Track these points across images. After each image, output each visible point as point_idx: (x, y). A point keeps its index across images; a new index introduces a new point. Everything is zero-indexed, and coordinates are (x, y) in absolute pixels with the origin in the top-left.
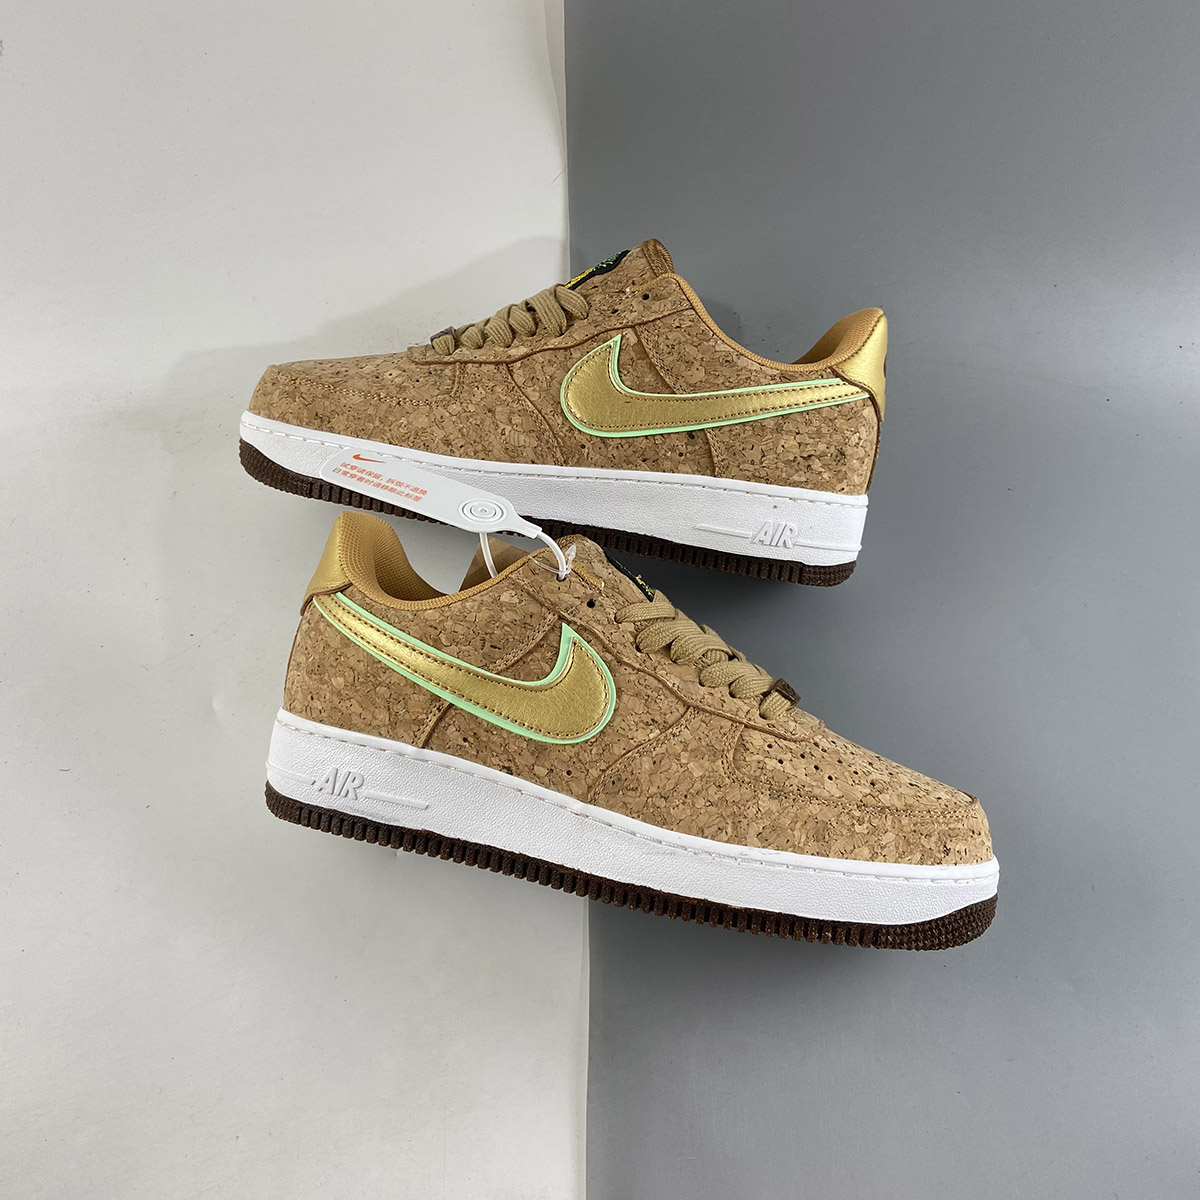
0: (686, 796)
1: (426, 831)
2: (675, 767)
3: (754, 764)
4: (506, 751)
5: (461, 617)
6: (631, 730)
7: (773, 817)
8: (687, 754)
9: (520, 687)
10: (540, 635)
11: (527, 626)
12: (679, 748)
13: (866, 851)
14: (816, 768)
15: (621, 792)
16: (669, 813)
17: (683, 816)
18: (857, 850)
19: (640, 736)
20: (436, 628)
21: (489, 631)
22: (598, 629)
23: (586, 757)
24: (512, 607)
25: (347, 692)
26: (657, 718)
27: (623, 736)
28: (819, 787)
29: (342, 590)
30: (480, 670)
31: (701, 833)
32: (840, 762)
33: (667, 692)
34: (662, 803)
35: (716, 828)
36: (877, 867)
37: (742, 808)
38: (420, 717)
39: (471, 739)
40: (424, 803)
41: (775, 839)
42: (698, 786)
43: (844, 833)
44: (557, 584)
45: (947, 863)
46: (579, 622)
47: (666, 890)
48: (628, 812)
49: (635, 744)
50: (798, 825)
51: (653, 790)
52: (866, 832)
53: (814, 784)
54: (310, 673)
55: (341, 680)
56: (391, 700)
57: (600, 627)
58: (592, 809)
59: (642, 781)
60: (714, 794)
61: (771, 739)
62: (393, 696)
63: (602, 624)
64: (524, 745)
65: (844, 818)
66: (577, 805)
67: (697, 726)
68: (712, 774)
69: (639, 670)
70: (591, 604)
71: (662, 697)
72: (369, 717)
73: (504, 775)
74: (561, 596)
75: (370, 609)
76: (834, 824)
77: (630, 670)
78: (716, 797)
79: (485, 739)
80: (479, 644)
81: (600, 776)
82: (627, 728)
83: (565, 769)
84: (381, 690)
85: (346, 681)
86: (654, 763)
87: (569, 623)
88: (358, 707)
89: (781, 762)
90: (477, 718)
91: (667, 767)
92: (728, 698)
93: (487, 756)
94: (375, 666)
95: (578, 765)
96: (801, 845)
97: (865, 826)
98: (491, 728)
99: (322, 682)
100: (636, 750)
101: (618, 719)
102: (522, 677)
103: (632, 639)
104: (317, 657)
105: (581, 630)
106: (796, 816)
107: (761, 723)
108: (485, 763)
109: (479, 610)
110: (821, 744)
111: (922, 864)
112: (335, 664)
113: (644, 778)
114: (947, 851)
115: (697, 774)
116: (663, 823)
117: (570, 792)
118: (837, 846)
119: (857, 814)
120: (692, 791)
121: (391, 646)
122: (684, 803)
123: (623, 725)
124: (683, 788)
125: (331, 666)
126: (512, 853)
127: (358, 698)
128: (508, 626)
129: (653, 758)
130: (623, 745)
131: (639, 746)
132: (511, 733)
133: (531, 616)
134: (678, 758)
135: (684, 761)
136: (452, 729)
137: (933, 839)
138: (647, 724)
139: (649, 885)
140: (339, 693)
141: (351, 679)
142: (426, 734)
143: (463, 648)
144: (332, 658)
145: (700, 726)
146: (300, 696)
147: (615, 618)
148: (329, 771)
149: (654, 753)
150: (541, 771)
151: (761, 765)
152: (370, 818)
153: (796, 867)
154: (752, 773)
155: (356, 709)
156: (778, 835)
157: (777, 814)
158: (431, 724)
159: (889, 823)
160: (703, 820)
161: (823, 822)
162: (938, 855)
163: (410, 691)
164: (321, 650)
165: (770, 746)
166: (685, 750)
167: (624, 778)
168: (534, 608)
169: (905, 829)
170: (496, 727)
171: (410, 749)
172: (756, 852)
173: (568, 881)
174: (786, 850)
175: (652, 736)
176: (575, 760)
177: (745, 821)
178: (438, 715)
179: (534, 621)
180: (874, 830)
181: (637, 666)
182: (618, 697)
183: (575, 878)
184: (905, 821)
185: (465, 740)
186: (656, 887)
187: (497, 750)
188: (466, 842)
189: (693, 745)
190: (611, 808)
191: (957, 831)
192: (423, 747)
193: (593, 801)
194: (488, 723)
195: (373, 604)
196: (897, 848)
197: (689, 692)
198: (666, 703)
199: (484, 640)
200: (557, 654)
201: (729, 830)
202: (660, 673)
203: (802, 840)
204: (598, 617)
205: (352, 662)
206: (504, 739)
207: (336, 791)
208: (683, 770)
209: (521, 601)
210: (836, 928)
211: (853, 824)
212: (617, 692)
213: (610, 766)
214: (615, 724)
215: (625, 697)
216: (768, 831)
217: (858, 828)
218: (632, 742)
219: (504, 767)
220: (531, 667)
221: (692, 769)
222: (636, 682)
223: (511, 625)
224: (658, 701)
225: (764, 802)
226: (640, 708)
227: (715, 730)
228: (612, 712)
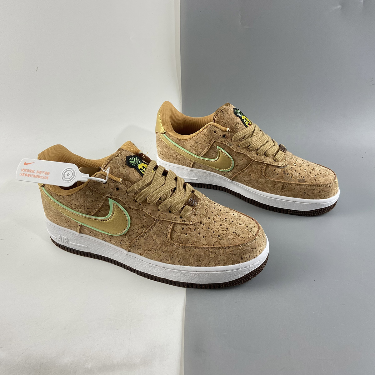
0: (156, 250)
2: (152, 241)
3: (177, 237)
4: (102, 236)
5: (76, 200)
6: (136, 230)
7: (183, 255)
9: (100, 220)
10: (102, 203)
11: (97, 201)
12: (152, 234)
13: (213, 263)
14: (199, 234)
15: (137, 249)
16: (151, 255)
17: (156, 256)
18: (210, 263)
19: (140, 231)
20: (70, 203)
24: (90, 196)
25: (55, 217)
26: (145, 225)
27: (134, 232)
28: (199, 242)
29: (43, 186)
30: (86, 215)
31: (161, 261)
32: (209, 229)
33: (147, 215)
34: (149, 252)
35: (166, 259)
36: (217, 268)
37: (173, 253)
38: (76, 226)
41: (184, 262)
42: (159, 247)
43: (206, 258)
45: (242, 262)
46: (114, 197)
49: (139, 234)
50: (192, 256)
51: (146, 248)
52: (214, 257)
57: (121, 197)
61: (183, 226)
64: (106, 235)
65: (207, 253)
66: (126, 252)
67: (158, 225)
68: (163, 242)
71: (146, 217)
72: (63, 224)
74: (105, 190)
76: (203, 255)
78: (165, 250)
79: (95, 233)
80: (84, 208)
81: (129, 245)
82: (135, 229)
83: (119, 242)
86: (145, 240)
87: (110, 198)
88: (59, 221)
89: (186, 234)
91: (149, 241)
92: (168, 214)
93: (97, 236)
95: (122, 241)
96: (192, 263)
97: (214, 254)
98: (96, 231)
100: (139, 237)
102: (100, 216)
103: (133, 199)
105: (115, 199)
106: (191, 254)
107: (180, 221)
108: (98, 238)
110: (203, 222)
111: (233, 265)
113: (142, 245)
114: (242, 258)
115: (159, 243)
116: (150, 258)
118: (204, 262)
119: (211, 250)
120: (157, 248)
122: (155, 252)
124: (155, 247)
128: (91, 202)
130: (135, 235)
133: (97, 198)
134: (152, 238)
135: (154, 238)
136: (85, 230)
137: (237, 255)
138: (142, 227)
142: (79, 230)
143: (79, 209)
145: (159, 225)
147: (127, 192)
148: (59, 236)
149: (145, 237)
150: (113, 242)
151: (179, 237)
153: (190, 271)
154: (176, 240)
157: (184, 254)
159: (222, 253)
160: (161, 257)
161: (199, 255)
162: (238, 260)
165: (183, 229)
166: (154, 235)
167: (136, 245)
169: (227, 254)
171: (77, 233)
172: (178, 267)
174: (188, 265)
175: (143, 231)
177: (174, 257)
178: (80, 226)
179: (99, 199)
180: (216, 256)
181: (136, 208)
182: (131, 220)
184: (228, 251)
185: (90, 232)
189: (157, 232)
190: (135, 253)
191: (246, 251)
192: (80, 233)
197: (155, 214)
198: (147, 219)
200: (109, 207)
201: (170, 260)
202: (144, 209)
204: (120, 193)
207: (63, 242)
208: (154, 241)
209: (93, 194)
211: (209, 255)
213: (132, 241)
214: (131, 228)
215: (133, 219)
216: (181, 260)
217: (211, 256)
218: (137, 233)
219: (103, 240)
220: (102, 213)
221: (157, 241)
222: (136, 213)
223: (92, 202)
224: (144, 219)
225: (180, 250)
226: (139, 222)
227: (164, 226)
228: (130, 225)
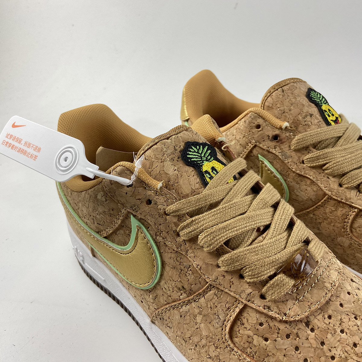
0: (196, 346)
3: (245, 337)
6: (169, 290)
8: (201, 317)
9: (114, 249)
11: (112, 215)
12: (197, 311)
15: (164, 326)
19: (175, 295)
26: (186, 286)
30: (96, 235)
34: (184, 343)
40: (103, 278)
42: (204, 342)
44: (124, 191)
46: (140, 216)
49: (172, 300)
57: (153, 220)
61: (263, 320)
63: (155, 217)
67: (211, 297)
68: (213, 337)
69: (177, 251)
70: (149, 203)
71: (190, 272)
78: (214, 354)
80: (92, 221)
82: (167, 288)
83: (140, 299)
86: (181, 316)
87: (134, 216)
89: (266, 340)
91: (188, 322)
95: (144, 300)
101: (162, 283)
102: (115, 243)
103: (174, 229)
105: (142, 221)
107: (258, 304)
109: (89, 201)
113: (175, 323)
115: (204, 333)
120: (200, 344)
122: (195, 349)
123: (166, 286)
124: (196, 339)
128: (102, 214)
129: (180, 313)
130: (165, 298)
131: (173, 302)
133: (113, 210)
134: (195, 317)
135: (198, 321)
138: (179, 289)
143: (87, 221)
145: (213, 298)
147: (164, 212)
149: (181, 311)
151: (250, 340)
154: (242, 343)
165: (261, 325)
166: (200, 313)
167: (165, 318)
168: (113, 205)
175: (181, 297)
176: (144, 296)
179: (114, 213)
181: (176, 248)
189: (206, 311)
190: (161, 330)
192: (94, 256)
193: (154, 322)
197: (208, 273)
208: (197, 327)
209: (106, 200)
215: (167, 268)
218: (169, 298)
220: (120, 238)
221: (202, 329)
222: (175, 259)
223: (104, 214)
224: (187, 275)
226: (176, 278)
227: (222, 304)
228: (159, 276)
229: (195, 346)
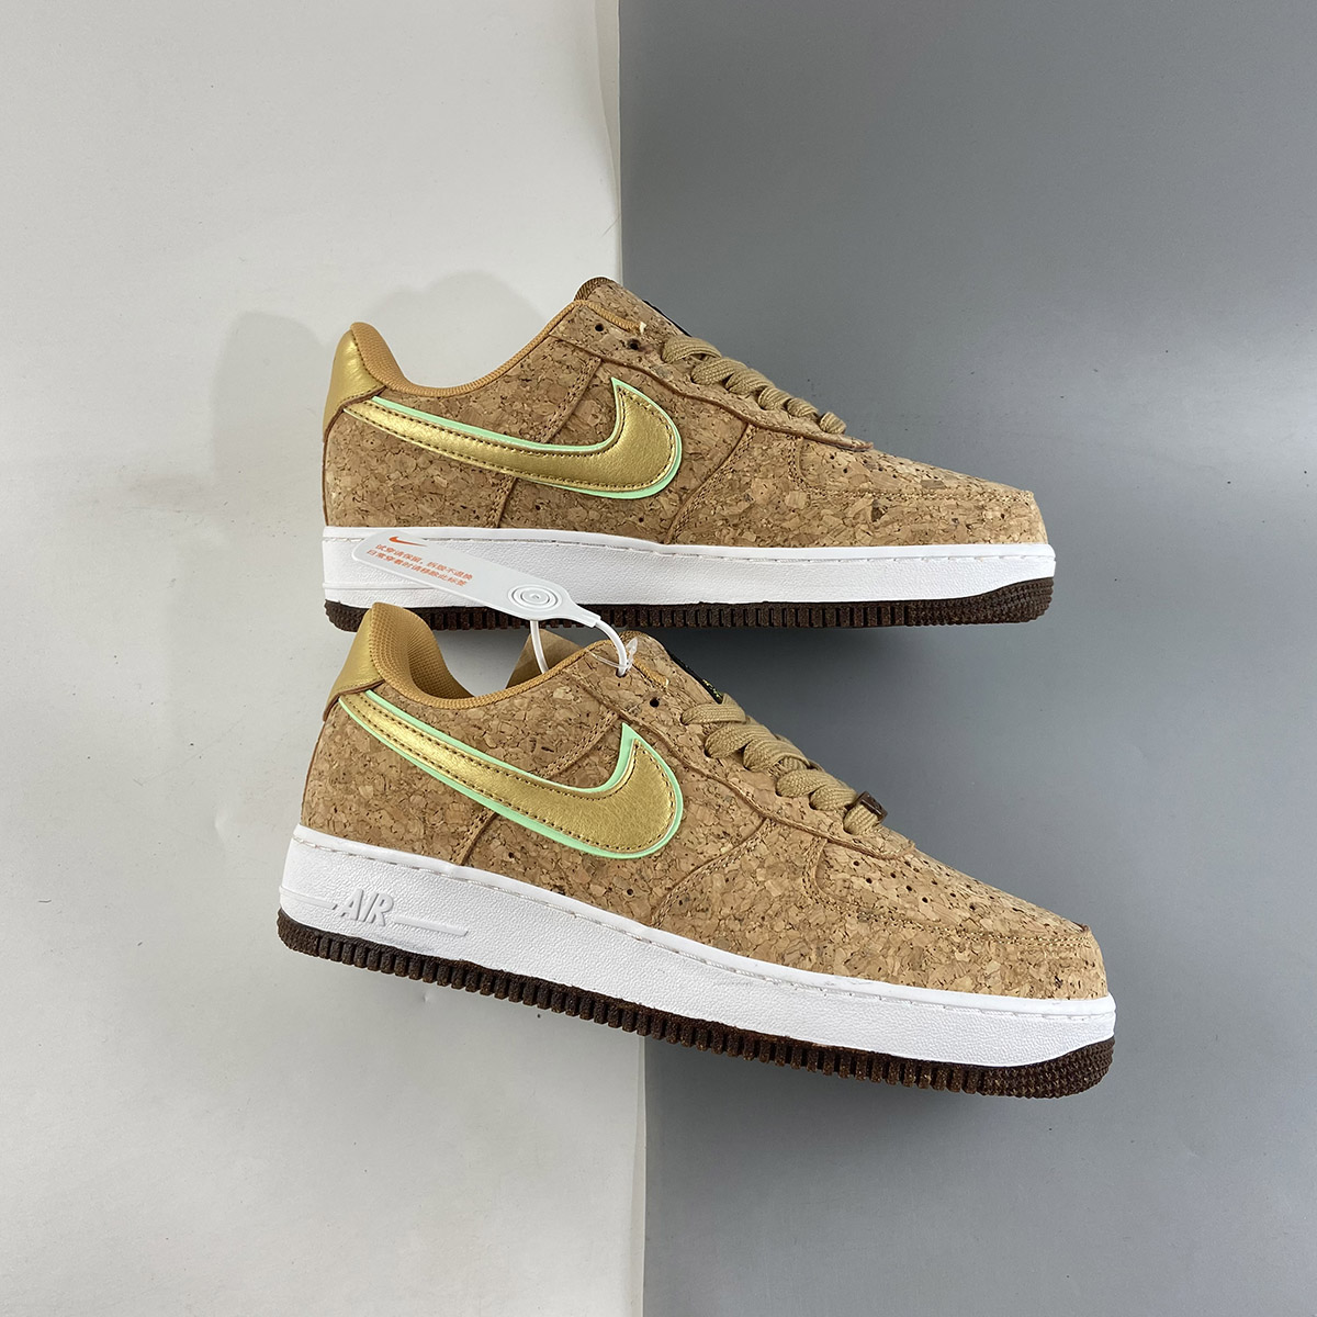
0: (763, 918)
1: (464, 962)
2: (750, 885)
3: (840, 883)
4: (558, 868)
5: (509, 716)
6: (700, 843)
7: (862, 942)
8: (763, 871)
9: (574, 794)
10: (599, 736)
11: (583, 726)
12: (754, 864)
13: (968, 982)
14: (909, 888)
15: (689, 914)
16: (744, 937)
17: (761, 941)
18: (958, 981)
19: (711, 850)
20: (480, 728)
21: (541, 731)
22: (662, 731)
23: (649, 873)
24: (565, 704)
25: (377, 802)
26: (730, 831)
27: (692, 850)
28: (912, 909)
29: (373, 688)
30: (529, 775)
31: (781, 959)
32: (935, 883)
33: (740, 802)
34: (736, 926)
35: (797, 954)
36: (981, 999)
37: (828, 931)
38: (460, 829)
39: (518, 855)
40: (463, 929)
41: (865, 967)
42: (776, 906)
43: (943, 961)
44: (616, 680)
45: (1059, 996)
46: (641, 722)
47: (741, 1026)
48: (697, 936)
49: (705, 860)
50: (891, 952)
51: (726, 911)
52: (967, 960)
53: (907, 906)
54: (334, 782)
55: (370, 789)
56: (427, 810)
57: (664, 729)
58: (656, 933)
59: (714, 901)
60: (795, 916)
61: (857, 856)
62: (429, 806)
63: (667, 725)
64: (579, 860)
65: (942, 944)
66: (640, 929)
67: (774, 840)
68: (792, 894)
69: (708, 777)
70: (655, 703)
71: (734, 807)
72: (402, 830)
73: (555, 896)
74: (621, 692)
75: (404, 708)
76: (931, 950)
77: (698, 777)
78: (798, 919)
79: (534, 854)
80: (529, 746)
81: (665, 896)
82: (695, 841)
83: (625, 887)
84: (416, 799)
85: (376, 790)
86: (727, 880)
87: (630, 723)
88: (388, 818)
89: (869, 881)
90: (525, 829)
91: (742, 885)
92: (808, 810)
93: (536, 873)
94: (409, 772)
95: (640, 883)
96: (895, 974)
97: (967, 953)
98: (541, 841)
99: (347, 791)
100: (706, 866)
101: (686, 831)
102: (577, 784)
103: (700, 743)
104: (342, 764)
105: (644, 731)
106: (888, 941)
107: (846, 837)
108: (533, 882)
109: (529, 708)
110: (913, 863)
111: (1032, 996)
112: (363, 771)
113: (715, 897)
114: (1059, 983)
115: (775, 893)
116: (738, 949)
117: (631, 915)
118: (936, 975)
119: (957, 939)
120: (770, 912)
121: (428, 749)
122: (761, 926)
123: (692, 838)
124: (759, 909)
125: (359, 773)
126: (563, 986)
127: (389, 809)
128: (562, 725)
129: (725, 875)
130: (691, 861)
131: (709, 861)
132: (564, 846)
133: (588, 715)
134: (753, 874)
135: (760, 879)
136: (497, 842)
137: (1043, 969)
138: (718, 837)
139: (721, 1021)
140: (367, 805)
141: (381, 788)
142: (466, 849)
143: (511, 750)
144: (361, 765)
145: (778, 840)
146: (321, 808)
147: (681, 719)
148: (353, 895)
149: (727, 870)
150: (598, 890)
151: (847, 884)
152: (399, 947)
153: (890, 998)
154: (837, 892)
155: (387, 821)
156: (869, 963)
157: (866, 939)
158: (473, 837)
159: (993, 950)
160: (783, 944)
161: (920, 948)
162: (1049, 987)
163: (448, 799)
164: (347, 756)
165: (856, 864)
166: (761, 866)
167: (692, 897)
168: (591, 706)
169: (1011, 957)
170: (547, 840)
171: (448, 867)
172: (844, 982)
173: (627, 1018)
174: (879, 980)
175: (724, 850)
176: (637, 877)
177: (830, 947)
178: (481, 826)
179: (591, 721)
180: (976, 958)
181: (707, 772)
182: (686, 807)
183: (636, 1014)
184: (1011, 948)
185: (511, 855)
186: (730, 1023)
187: (548, 866)
188: (509, 974)
189: (771, 861)
190: (678, 931)
191: (1069, 961)
192: (463, 865)
193: (658, 925)
194: (538, 835)
195: (409, 702)
196: (1003, 979)
197: (765, 803)
198: (740, 814)
199: (534, 741)
200: (617, 758)
201: (813, 957)
202: (733, 780)
203: (896, 969)
204: (663, 717)
205: (383, 767)
206: (556, 854)
207: (362, 916)
208: (759, 888)
209: (576, 698)
210: (937, 1069)
211: (953, 952)
212: (684, 801)
213: (677, 884)
214: (682, 836)
215: (693, 807)
216: (857, 958)
217: (958, 956)
218: (701, 856)
219: (555, 886)
220: (587, 772)
221: (770, 887)
222: (706, 790)
224: (730, 812)
225: (851, 925)
226: (710, 819)
227: (794, 845)
228: (679, 823)
229: (760, 919)
